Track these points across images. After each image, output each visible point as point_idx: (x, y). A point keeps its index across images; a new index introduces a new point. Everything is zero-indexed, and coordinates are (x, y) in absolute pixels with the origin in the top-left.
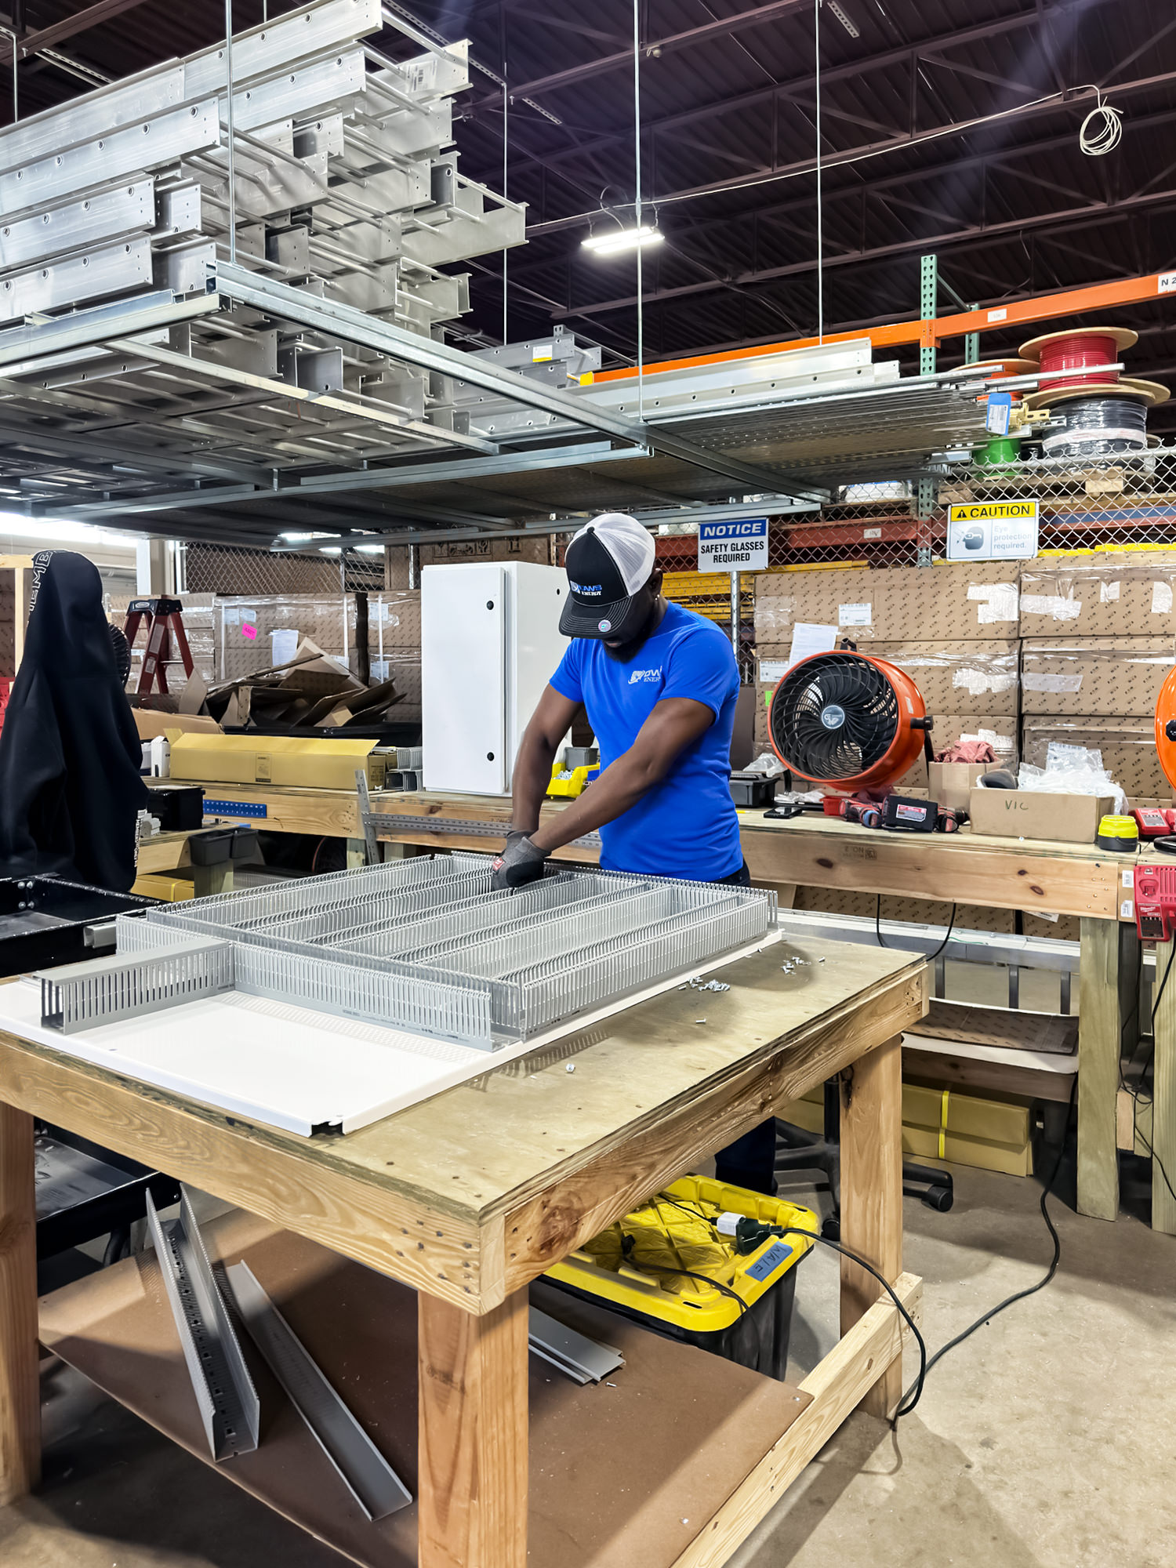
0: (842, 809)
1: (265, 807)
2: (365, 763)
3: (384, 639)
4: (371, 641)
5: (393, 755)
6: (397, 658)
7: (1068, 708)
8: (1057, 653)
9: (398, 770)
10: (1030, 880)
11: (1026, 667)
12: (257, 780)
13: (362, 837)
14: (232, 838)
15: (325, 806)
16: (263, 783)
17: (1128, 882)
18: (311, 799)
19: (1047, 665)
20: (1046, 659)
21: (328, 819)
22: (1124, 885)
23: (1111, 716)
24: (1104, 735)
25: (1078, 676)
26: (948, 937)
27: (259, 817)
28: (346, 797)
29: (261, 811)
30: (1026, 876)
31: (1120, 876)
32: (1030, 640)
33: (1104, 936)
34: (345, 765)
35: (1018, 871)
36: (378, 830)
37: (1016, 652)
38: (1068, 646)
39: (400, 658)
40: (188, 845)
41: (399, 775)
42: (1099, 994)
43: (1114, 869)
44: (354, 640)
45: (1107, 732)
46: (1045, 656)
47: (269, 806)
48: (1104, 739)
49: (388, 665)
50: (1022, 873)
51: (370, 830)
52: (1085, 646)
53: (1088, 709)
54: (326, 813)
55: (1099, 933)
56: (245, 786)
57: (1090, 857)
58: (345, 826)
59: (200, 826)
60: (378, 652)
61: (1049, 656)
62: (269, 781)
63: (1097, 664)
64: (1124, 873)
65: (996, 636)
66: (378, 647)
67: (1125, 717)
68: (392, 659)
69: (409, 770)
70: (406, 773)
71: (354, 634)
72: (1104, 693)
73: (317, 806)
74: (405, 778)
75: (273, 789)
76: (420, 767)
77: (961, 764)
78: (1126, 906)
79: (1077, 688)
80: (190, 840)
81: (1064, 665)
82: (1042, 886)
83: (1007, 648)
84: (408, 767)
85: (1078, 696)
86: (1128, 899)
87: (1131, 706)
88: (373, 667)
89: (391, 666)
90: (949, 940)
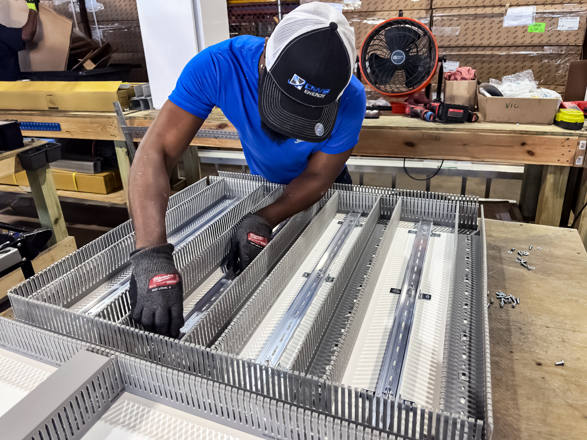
0: (407, 110)
1: (59, 125)
2: (116, 96)
3: (97, 17)
4: (90, 19)
5: (132, 89)
6: (106, 28)
7: (453, 43)
8: (449, 16)
9: (136, 98)
10: (528, 148)
11: (434, 24)
12: (50, 108)
13: (123, 139)
14: (46, 151)
15: (97, 123)
16: (54, 110)
17: (582, 147)
18: (88, 120)
19: (444, 22)
20: (444, 19)
21: (101, 131)
22: (580, 149)
23: (472, 46)
24: (468, 56)
25: (458, 28)
26: (441, 166)
27: (56, 130)
28: (109, 117)
29: (57, 127)
30: (526, 146)
31: (578, 144)
32: (437, 9)
33: (561, 174)
34: (104, 96)
35: (521, 143)
36: (134, 135)
37: (429, 16)
38: (455, 12)
39: (107, 28)
40: (18, 159)
41: (138, 101)
42: (554, 202)
43: (575, 140)
44: (80, 19)
45: (470, 54)
46: (443, 18)
47: (61, 124)
48: (467, 58)
49: (101, 32)
50: (523, 144)
51: (128, 136)
52: (463, 12)
53: (462, 43)
54: (98, 127)
55: (558, 172)
56: (42, 112)
57: (563, 134)
58: (111, 134)
59: (22, 145)
60: (95, 25)
61: (445, 18)
62: (57, 108)
63: (468, 21)
64: (581, 142)
65: (420, 8)
66: (94, 21)
67: (479, 47)
68: (103, 28)
69: (143, 98)
70: (141, 100)
71: (79, 15)
72: (470, 36)
73: (91, 123)
74: (141, 102)
75: (62, 114)
76: (150, 96)
77: (464, 81)
78: (579, 159)
79: (457, 33)
80: (19, 156)
81: (452, 22)
82: (534, 151)
83: (425, 14)
84: (142, 95)
85: (458, 37)
86: (581, 156)
87: (482, 41)
88: (93, 33)
89: (104, 32)
90: (442, 168)
